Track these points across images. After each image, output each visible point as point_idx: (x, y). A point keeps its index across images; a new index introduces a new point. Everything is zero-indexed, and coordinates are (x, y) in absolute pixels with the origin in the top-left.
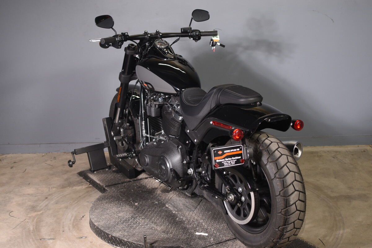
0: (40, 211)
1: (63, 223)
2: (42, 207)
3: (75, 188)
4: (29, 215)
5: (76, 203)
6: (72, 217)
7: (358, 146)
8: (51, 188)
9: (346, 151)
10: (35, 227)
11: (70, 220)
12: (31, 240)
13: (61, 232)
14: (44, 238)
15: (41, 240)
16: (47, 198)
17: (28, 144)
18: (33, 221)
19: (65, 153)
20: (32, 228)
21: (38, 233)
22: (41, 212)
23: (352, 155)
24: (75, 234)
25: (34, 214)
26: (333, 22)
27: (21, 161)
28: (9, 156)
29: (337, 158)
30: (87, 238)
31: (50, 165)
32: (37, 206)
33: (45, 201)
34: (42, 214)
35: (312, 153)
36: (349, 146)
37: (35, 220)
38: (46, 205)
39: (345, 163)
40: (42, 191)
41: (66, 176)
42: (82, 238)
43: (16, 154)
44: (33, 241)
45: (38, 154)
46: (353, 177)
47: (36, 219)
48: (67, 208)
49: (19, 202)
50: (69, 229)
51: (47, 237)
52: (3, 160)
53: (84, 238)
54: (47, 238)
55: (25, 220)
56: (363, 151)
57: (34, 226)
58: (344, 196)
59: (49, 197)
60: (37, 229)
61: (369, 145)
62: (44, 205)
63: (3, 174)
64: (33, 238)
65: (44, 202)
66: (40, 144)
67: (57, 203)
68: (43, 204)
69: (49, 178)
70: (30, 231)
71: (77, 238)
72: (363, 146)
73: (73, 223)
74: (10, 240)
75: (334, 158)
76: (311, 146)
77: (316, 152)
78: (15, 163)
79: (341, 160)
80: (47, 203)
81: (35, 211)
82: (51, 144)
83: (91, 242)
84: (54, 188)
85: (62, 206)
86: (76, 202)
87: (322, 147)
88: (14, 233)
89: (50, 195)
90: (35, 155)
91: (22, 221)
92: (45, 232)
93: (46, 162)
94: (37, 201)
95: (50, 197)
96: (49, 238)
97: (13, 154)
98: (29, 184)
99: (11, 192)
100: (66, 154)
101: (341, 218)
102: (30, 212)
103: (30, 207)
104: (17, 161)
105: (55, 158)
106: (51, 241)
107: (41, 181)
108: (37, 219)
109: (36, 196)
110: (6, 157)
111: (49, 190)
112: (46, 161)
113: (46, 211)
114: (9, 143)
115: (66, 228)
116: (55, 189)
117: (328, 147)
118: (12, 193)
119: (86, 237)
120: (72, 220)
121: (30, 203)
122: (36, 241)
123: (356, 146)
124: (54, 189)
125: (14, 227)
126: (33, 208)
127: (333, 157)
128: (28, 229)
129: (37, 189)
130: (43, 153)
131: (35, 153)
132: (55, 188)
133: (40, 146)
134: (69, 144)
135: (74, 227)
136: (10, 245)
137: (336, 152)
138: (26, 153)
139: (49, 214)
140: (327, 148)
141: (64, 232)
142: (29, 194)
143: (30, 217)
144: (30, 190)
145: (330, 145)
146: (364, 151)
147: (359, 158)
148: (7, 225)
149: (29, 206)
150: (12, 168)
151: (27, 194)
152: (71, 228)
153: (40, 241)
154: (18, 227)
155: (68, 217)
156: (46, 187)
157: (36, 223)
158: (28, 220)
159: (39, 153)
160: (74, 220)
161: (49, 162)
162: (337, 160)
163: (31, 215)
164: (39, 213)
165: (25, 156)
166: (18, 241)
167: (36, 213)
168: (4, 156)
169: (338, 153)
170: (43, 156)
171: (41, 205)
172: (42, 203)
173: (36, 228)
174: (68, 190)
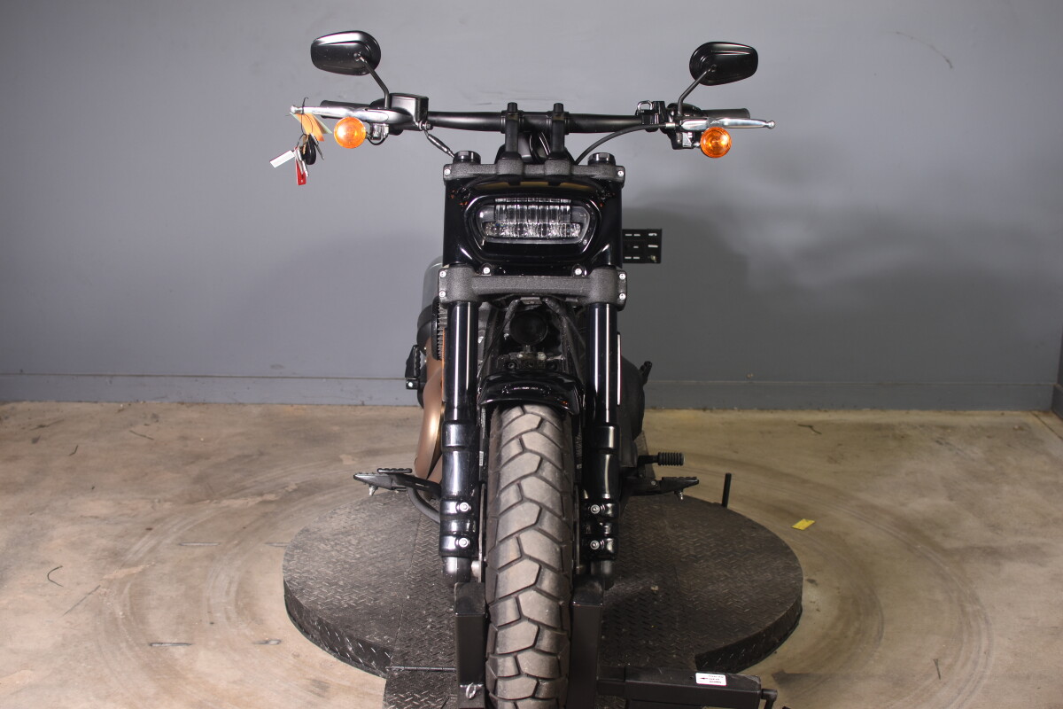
0: (136, 565)
1: (208, 600)
2: (141, 555)
3: (225, 502)
4: (106, 577)
5: (237, 545)
6: (230, 583)
7: (1003, 414)
8: (159, 501)
9: (972, 426)
10: (128, 608)
11: (228, 593)
12: (123, 645)
13: (208, 625)
14: (159, 640)
15: (151, 645)
16: (150, 529)
17: (77, 375)
18: (121, 591)
19: (182, 403)
20: (121, 613)
21: (141, 627)
22: (140, 568)
23: (989, 437)
24: (248, 632)
25: (120, 573)
26: (951, 67)
27: (58, 422)
28: (21, 406)
29: (947, 443)
30: (281, 645)
31: (145, 436)
32: (127, 550)
33: (147, 536)
34: (143, 573)
35: (879, 427)
36: (977, 412)
37: (126, 590)
38: (152, 550)
39: (973, 460)
40: (133, 510)
41: (195, 470)
42: (267, 642)
43: (40, 401)
44: (131, 648)
45: (105, 404)
46: (998, 498)
47: (128, 586)
48: (211, 557)
49: (73, 539)
50: (228, 618)
51: (167, 639)
52: (7, 418)
53: (273, 642)
54: (169, 641)
55: (97, 588)
56: (1016, 427)
57: (125, 605)
58: (979, 548)
59: (157, 527)
60: (136, 615)
61: (1030, 411)
62: (146, 548)
63: (14, 458)
64: (127, 641)
65: (144, 539)
66: (112, 376)
67: (180, 544)
68: (142, 545)
69: (146, 474)
70: (116, 619)
71: (254, 643)
72: (1015, 413)
73: (237, 601)
74: (63, 645)
75: (941, 444)
76: (873, 408)
77: (890, 427)
78: (42, 426)
79: (959, 449)
80: (153, 542)
81: (123, 566)
82: (143, 376)
83: (297, 656)
84: (165, 501)
85: (198, 552)
86: (236, 542)
87: (904, 412)
88: (71, 624)
89: (157, 521)
90: (97, 407)
91: (90, 590)
92: (159, 623)
93: (133, 429)
94: (122, 537)
95: (159, 526)
96: (175, 641)
97: (32, 401)
98: (93, 488)
99: (44, 509)
100: (184, 406)
101: (978, 607)
102: (108, 566)
103: (106, 553)
104: (47, 423)
105: (155, 417)
106: (182, 650)
107: (125, 480)
108: (130, 588)
109: (116, 524)
110: (13, 408)
111: (152, 507)
112: (131, 425)
113: (154, 565)
114: (22, 371)
115: (218, 615)
116: (170, 503)
117: (921, 413)
118: (47, 511)
119: (279, 642)
120: (233, 594)
121: (104, 542)
122: (137, 648)
123: (998, 412)
124: (167, 505)
125: (69, 608)
126: (116, 557)
127: (938, 442)
128: (111, 613)
129: (119, 504)
130: (120, 402)
131: (96, 402)
132: (170, 500)
133: (111, 382)
134: (195, 379)
135: (240, 612)
136: (66, 659)
137: (944, 427)
138: (68, 401)
139: (165, 574)
140: (915, 417)
141: (214, 627)
142: (96, 517)
143: (110, 582)
144: (98, 506)
145: (923, 406)
146: (1021, 428)
147: (1009, 446)
148: (48, 601)
149: (104, 550)
150: (35, 441)
151: (91, 517)
152: (233, 616)
153: (149, 648)
154: (80, 608)
155: (220, 585)
156: (142, 498)
157: (131, 597)
158: (105, 590)
159: (109, 402)
160: (238, 593)
161: (140, 428)
162: (950, 450)
163: (111, 577)
164: (135, 570)
165: (70, 408)
166: (86, 648)
167: (125, 571)
168: (7, 407)
169: (949, 431)
170: (120, 411)
171: (136, 548)
172: (140, 544)
173: (133, 613)
174: (208, 510)
